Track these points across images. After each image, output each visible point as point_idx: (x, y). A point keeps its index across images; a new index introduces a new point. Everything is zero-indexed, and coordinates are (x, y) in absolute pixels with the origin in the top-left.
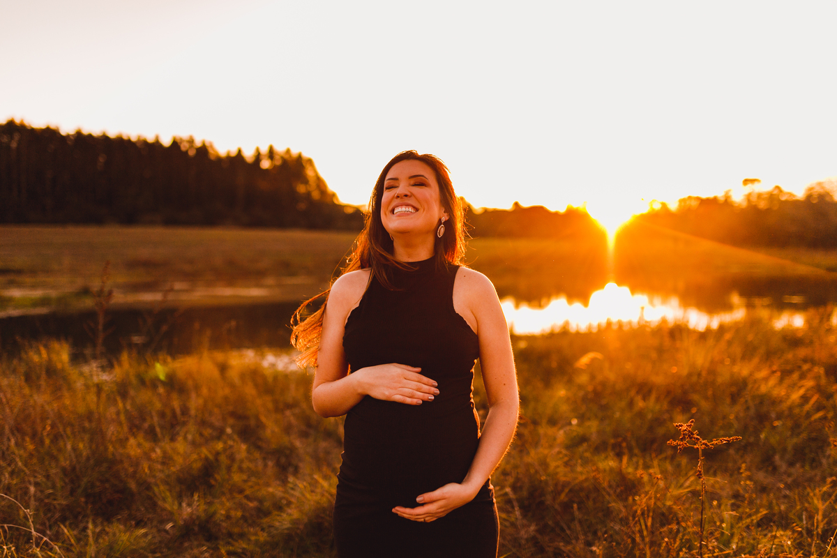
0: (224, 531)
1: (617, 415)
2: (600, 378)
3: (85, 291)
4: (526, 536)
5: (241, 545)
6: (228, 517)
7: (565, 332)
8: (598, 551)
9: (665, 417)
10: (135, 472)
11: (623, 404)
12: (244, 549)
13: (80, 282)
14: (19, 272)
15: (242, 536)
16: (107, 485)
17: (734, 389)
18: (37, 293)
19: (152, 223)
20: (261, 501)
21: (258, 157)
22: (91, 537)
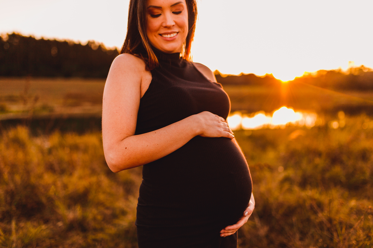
0: (92, 227)
12: (102, 238)
16: (30, 200)
20: (114, 210)
22: (14, 231)
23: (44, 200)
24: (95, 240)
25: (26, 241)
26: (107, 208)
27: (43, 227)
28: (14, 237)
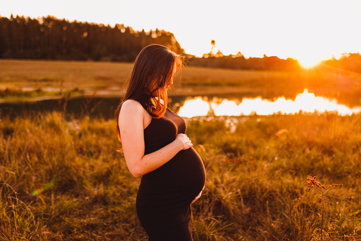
0: (112, 201)
1: (297, 156)
2: (291, 138)
3: (76, 90)
4: (245, 213)
5: (118, 208)
6: (114, 195)
7: (279, 115)
8: (274, 226)
9: (320, 158)
10: (77, 173)
11: (300, 151)
12: (119, 210)
13: (75, 86)
14: (52, 80)
15: (119, 204)
16: (64, 178)
17: (354, 147)
18: (57, 90)
19: (106, 61)
20: (130, 188)
21: (151, 33)
22: (53, 202)
23: (75, 179)
24: (112, 212)
25: (62, 210)
26: (124, 187)
27: (75, 200)
28: (53, 207)
